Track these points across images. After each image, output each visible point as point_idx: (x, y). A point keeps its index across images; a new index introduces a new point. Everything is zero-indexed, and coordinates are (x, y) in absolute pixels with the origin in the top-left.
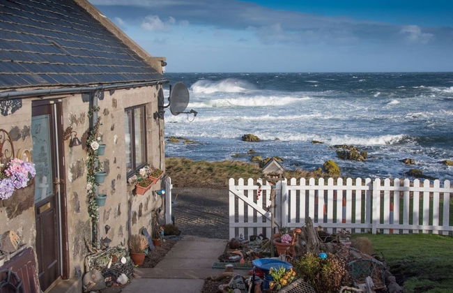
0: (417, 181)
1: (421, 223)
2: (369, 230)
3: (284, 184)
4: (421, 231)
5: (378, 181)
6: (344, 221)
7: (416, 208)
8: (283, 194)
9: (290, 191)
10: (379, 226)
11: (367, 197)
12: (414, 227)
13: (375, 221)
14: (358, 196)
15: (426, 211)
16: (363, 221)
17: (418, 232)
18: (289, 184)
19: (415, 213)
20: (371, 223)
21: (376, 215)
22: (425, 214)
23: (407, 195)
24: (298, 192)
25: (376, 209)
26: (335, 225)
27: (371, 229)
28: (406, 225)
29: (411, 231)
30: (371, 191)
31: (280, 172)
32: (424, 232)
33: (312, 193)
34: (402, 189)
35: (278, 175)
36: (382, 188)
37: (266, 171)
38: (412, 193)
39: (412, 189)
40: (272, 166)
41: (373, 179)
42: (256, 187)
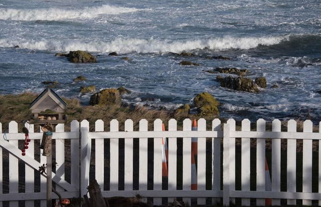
0: (292, 124)
1: (299, 189)
2: (219, 200)
3: (84, 129)
4: (300, 201)
5: (231, 122)
6: (194, 186)
7: (292, 165)
8: (83, 146)
9: (93, 141)
10: (234, 193)
11: (215, 149)
12: (289, 195)
13: (228, 186)
14: (202, 146)
15: (308, 170)
16: (209, 185)
17: (295, 204)
18: (92, 129)
19: (291, 173)
20: (222, 189)
21: (229, 177)
22: (306, 175)
23: (278, 145)
24: (107, 142)
25: (228, 167)
26: (165, 194)
27: (222, 199)
28: (276, 192)
29: (284, 201)
30: (220, 138)
31: (59, 111)
32: (304, 203)
33: (129, 143)
34: (269, 135)
35: (57, 116)
36: (239, 134)
37: (35, 109)
38: (284, 142)
39: (284, 135)
40: (46, 100)
41: (224, 121)
42: (22, 136)
